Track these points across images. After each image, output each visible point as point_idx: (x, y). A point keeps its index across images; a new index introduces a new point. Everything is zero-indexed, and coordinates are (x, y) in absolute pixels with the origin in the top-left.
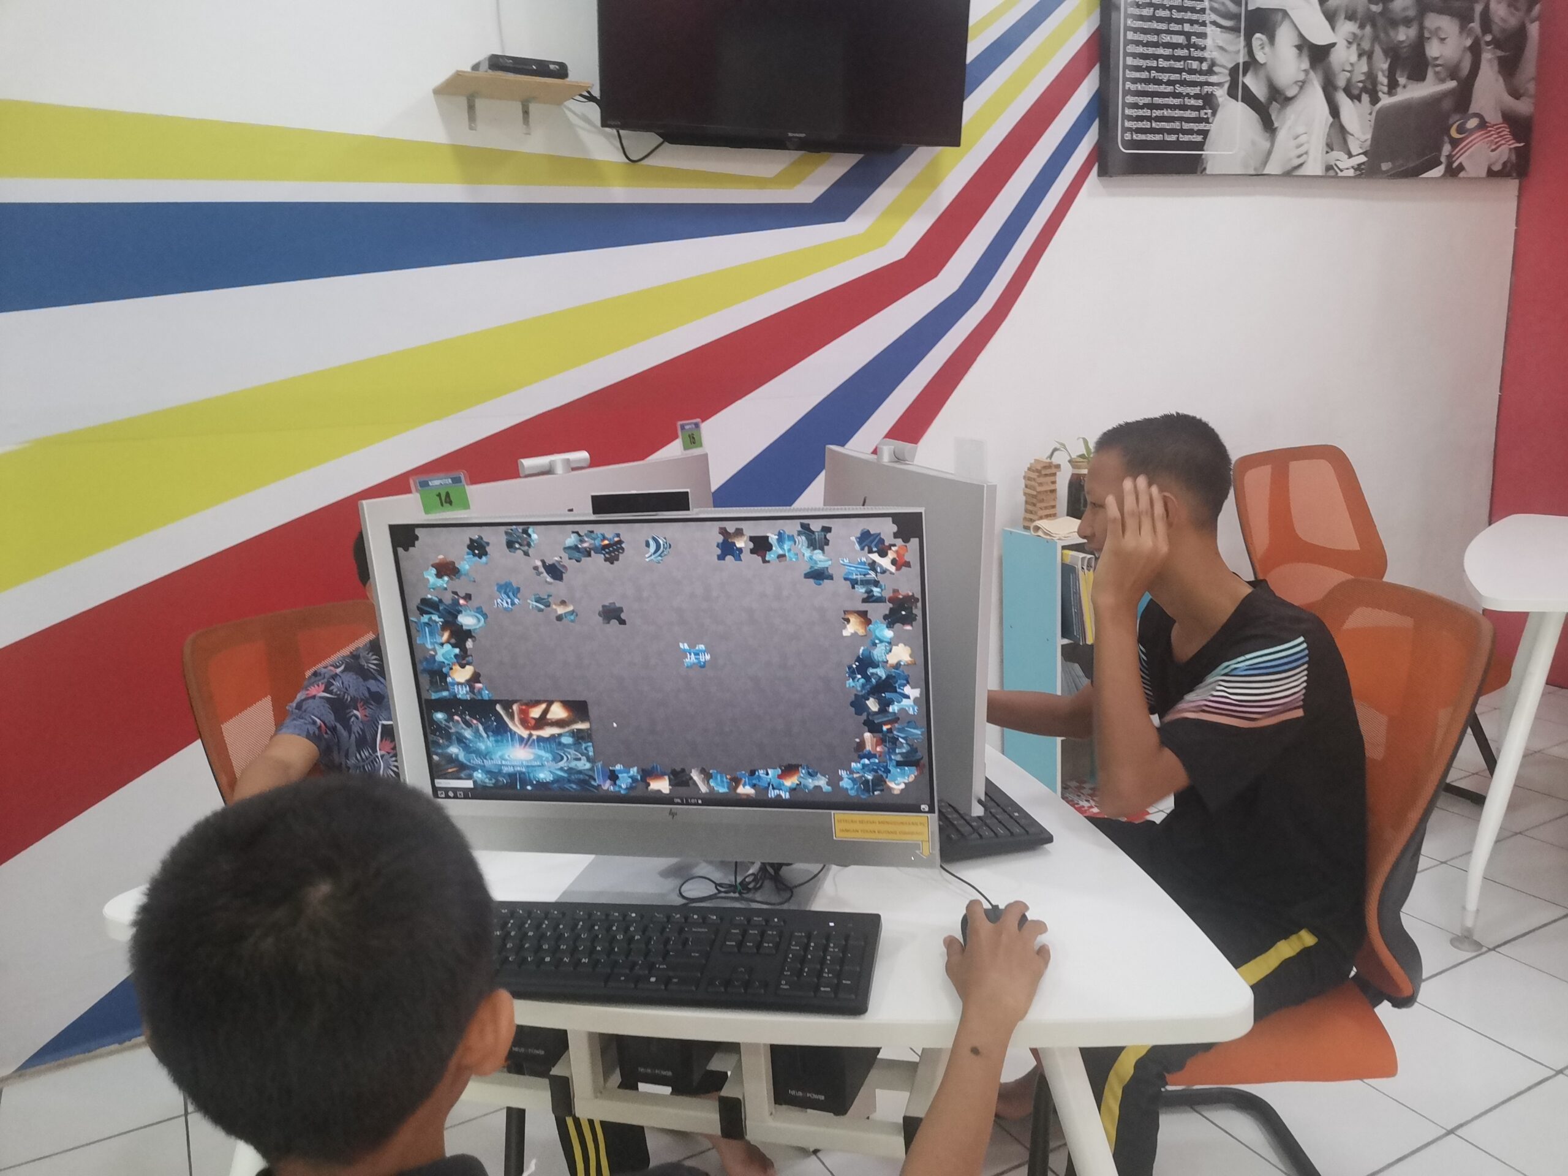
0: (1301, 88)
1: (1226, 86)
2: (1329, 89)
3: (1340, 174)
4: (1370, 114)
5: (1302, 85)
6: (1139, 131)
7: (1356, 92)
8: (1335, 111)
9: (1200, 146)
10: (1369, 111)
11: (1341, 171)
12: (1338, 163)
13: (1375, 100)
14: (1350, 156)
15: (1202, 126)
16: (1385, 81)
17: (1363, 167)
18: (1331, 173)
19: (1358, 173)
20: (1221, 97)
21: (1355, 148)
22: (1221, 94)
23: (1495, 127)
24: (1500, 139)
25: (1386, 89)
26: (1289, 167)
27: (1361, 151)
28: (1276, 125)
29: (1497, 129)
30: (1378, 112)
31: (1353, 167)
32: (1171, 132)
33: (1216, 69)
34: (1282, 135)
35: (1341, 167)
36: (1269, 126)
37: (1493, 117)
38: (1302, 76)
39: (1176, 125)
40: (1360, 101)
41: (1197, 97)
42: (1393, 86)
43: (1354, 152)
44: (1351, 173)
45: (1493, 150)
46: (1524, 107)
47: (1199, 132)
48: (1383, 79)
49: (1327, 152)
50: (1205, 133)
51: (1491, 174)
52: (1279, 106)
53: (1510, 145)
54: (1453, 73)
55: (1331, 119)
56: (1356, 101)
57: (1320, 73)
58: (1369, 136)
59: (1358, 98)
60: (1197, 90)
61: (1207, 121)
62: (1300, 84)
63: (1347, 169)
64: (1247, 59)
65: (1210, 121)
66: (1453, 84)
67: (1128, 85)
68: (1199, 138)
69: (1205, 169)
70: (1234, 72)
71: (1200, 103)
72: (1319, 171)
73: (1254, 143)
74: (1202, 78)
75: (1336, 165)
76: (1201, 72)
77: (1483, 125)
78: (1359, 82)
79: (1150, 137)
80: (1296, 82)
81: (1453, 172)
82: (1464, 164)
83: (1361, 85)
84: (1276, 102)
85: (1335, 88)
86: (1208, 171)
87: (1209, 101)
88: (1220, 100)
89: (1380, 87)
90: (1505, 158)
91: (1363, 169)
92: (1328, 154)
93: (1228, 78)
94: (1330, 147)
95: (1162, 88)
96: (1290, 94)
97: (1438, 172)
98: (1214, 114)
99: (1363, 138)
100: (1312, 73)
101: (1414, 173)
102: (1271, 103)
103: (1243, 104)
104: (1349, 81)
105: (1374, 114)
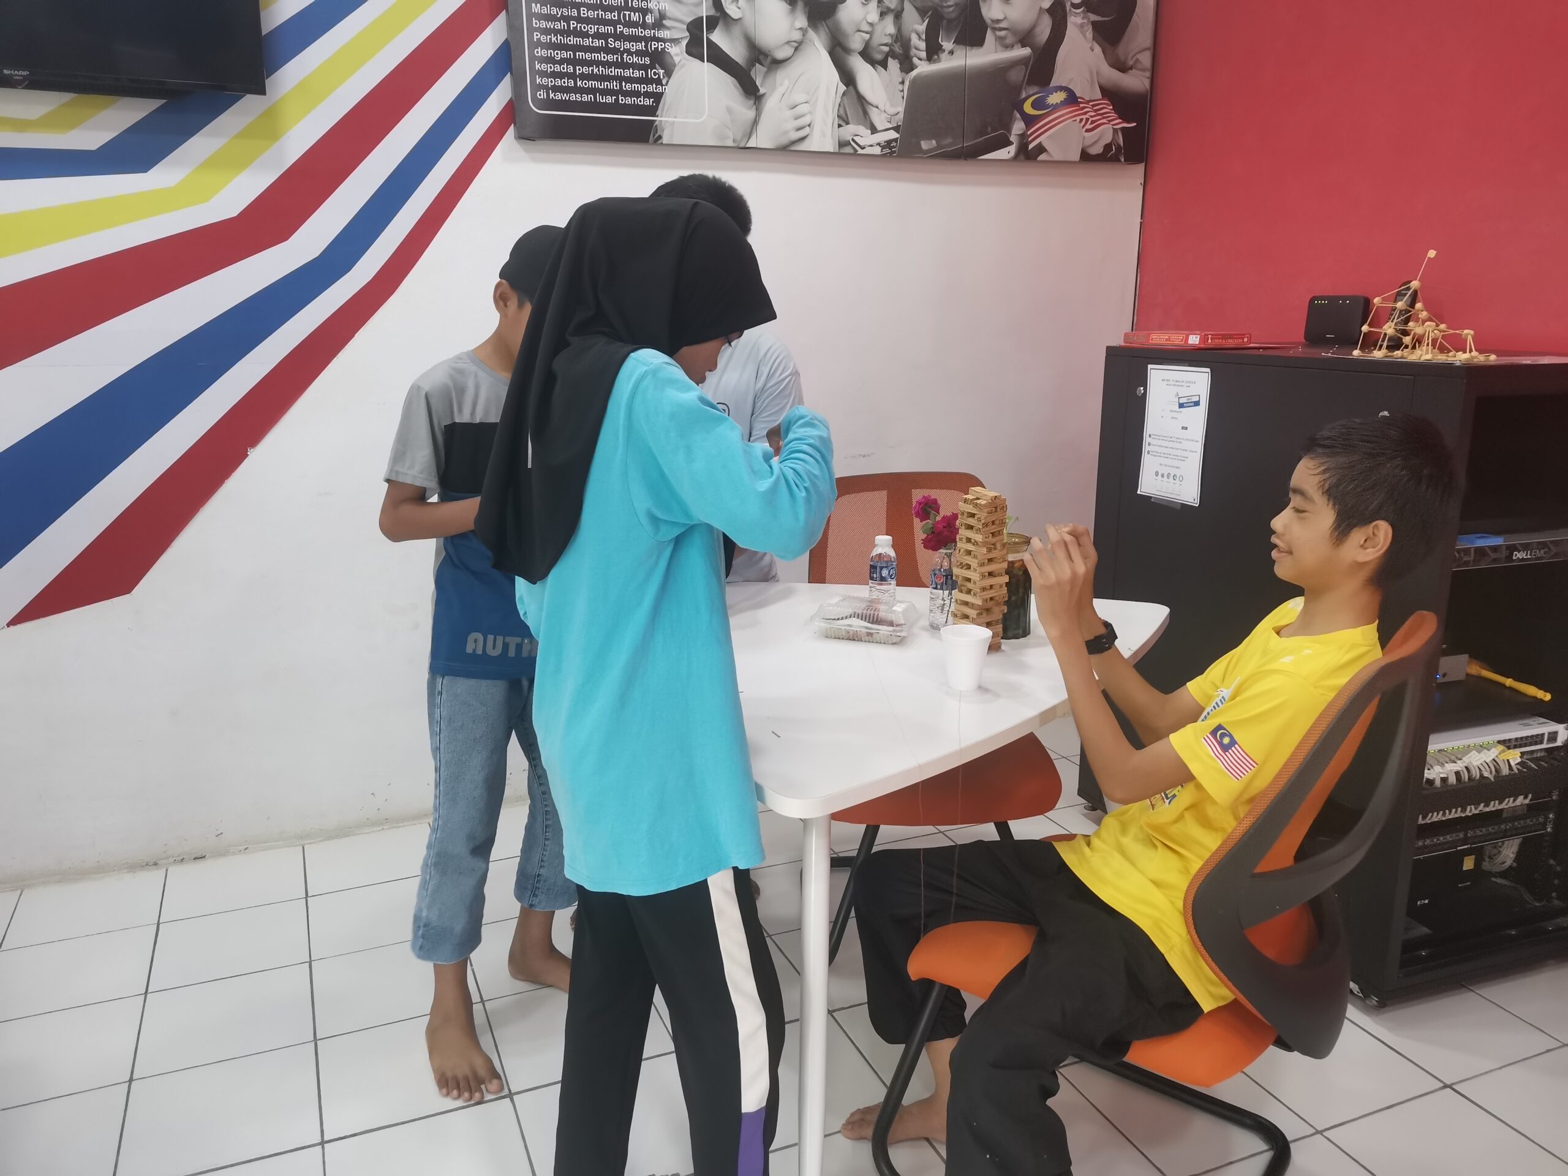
0: (796, 49)
1: (684, 43)
2: (838, 51)
3: (860, 151)
4: (903, 83)
5: (798, 46)
6: (556, 89)
7: (879, 57)
8: (848, 78)
9: (652, 110)
10: (901, 80)
11: (863, 148)
12: (856, 138)
13: (907, 65)
14: (874, 130)
15: (651, 88)
16: (923, 45)
17: (894, 144)
18: (848, 150)
19: (887, 151)
20: (677, 55)
21: (880, 121)
22: (677, 52)
23: (1091, 104)
24: (1100, 117)
25: (924, 55)
26: (784, 141)
27: (890, 126)
28: (762, 91)
29: (1094, 106)
30: (913, 82)
31: (879, 144)
32: (605, 92)
33: (664, 22)
34: (771, 104)
35: (861, 144)
36: (751, 91)
37: (1087, 91)
38: (797, 36)
39: (615, 85)
40: (885, 67)
41: (639, 53)
42: (933, 51)
43: (879, 127)
44: (877, 150)
45: (1088, 131)
46: (1136, 82)
47: (647, 95)
48: (919, 44)
49: (840, 126)
50: (658, 97)
51: (1086, 157)
52: (764, 69)
53: (1113, 125)
54: (1025, 38)
55: (843, 88)
56: (880, 68)
57: (824, 33)
58: (901, 109)
59: (884, 64)
60: (641, 46)
61: (659, 82)
62: (795, 44)
63: (871, 146)
64: (712, 12)
65: (664, 82)
66: (1026, 51)
67: (536, 36)
68: (648, 102)
69: (660, 137)
70: (695, 28)
71: (647, 60)
72: (830, 146)
73: (729, 111)
74: (648, 33)
75: (853, 140)
76: (644, 26)
77: (1072, 99)
78: (886, 45)
79: (573, 97)
80: (788, 43)
81: (1028, 154)
82: (1046, 145)
83: (886, 49)
84: (761, 64)
85: (847, 51)
86: (665, 140)
87: (659, 59)
88: (677, 59)
89: (913, 51)
90: (1108, 139)
91: (894, 147)
92: (840, 128)
93: (687, 34)
94: (843, 120)
95: (587, 42)
96: (780, 55)
97: (1006, 153)
98: (669, 74)
99: (893, 111)
100: (811, 33)
101: (970, 154)
102: (754, 65)
103: (709, 63)
104: (867, 45)
105: (907, 83)
